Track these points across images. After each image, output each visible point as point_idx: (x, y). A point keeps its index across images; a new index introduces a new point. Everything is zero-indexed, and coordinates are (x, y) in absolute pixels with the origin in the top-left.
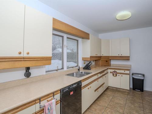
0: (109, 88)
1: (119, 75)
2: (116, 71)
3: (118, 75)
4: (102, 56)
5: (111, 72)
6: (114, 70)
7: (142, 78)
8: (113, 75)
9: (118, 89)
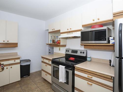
2: (2, 63)
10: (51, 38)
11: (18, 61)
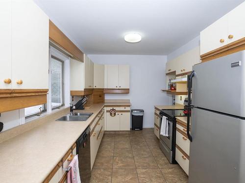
0: (106, 133)
1: (119, 113)
2: (114, 108)
3: (117, 113)
4: (94, 88)
5: (107, 111)
6: (111, 108)
7: (141, 114)
8: (111, 114)
9: (117, 133)
10: (169, 82)
11: (128, 109)
